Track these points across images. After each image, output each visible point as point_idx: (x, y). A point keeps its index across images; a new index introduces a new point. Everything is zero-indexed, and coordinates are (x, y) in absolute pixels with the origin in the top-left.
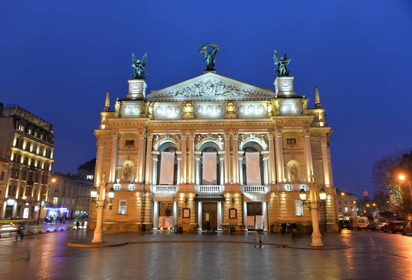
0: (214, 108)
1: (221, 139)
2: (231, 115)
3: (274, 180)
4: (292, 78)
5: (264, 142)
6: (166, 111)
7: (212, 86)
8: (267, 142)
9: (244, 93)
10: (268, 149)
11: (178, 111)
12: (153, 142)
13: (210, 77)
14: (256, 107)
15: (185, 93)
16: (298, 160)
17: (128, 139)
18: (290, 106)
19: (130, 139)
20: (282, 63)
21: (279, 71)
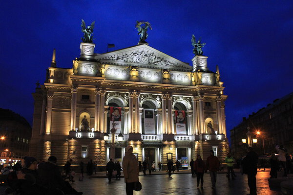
0: (153, 74)
1: (158, 99)
2: (167, 81)
3: (197, 132)
4: (207, 58)
5: (189, 103)
6: (115, 73)
7: (146, 55)
8: (191, 103)
10: (192, 109)
11: (124, 74)
12: (106, 98)
13: (145, 48)
14: (183, 77)
15: (125, 59)
16: (212, 118)
17: (84, 94)
18: (206, 79)
19: (86, 94)
20: (199, 45)
21: (196, 51)
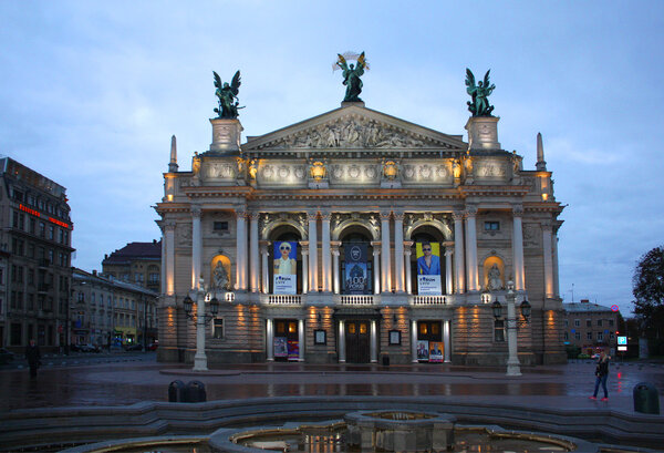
0: (362, 169)
1: (374, 222)
2: (391, 182)
3: (462, 287)
5: (446, 226)
6: (279, 175)
8: (452, 226)
9: (414, 142)
10: (453, 239)
11: (300, 174)
12: (261, 225)
14: (434, 169)
15: (310, 141)
16: (501, 257)
17: (218, 221)
19: (222, 221)
20: (481, 92)
21: (474, 107)
